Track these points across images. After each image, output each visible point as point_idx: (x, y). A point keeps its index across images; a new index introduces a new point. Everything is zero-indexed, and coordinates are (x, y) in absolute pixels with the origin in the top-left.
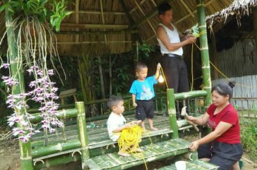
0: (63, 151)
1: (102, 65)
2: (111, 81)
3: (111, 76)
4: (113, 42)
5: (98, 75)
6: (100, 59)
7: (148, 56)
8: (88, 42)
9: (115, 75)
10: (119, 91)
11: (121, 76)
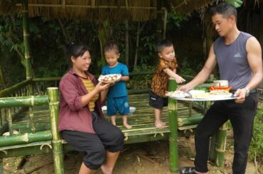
0: (29, 142)
1: (130, 32)
2: (137, 50)
3: (137, 45)
4: (135, 7)
5: (124, 42)
6: (127, 25)
7: (179, 25)
8: (106, 7)
9: (141, 44)
10: (144, 62)
11: (148, 46)
